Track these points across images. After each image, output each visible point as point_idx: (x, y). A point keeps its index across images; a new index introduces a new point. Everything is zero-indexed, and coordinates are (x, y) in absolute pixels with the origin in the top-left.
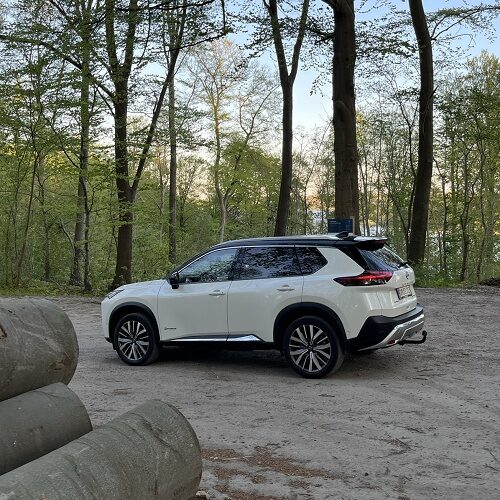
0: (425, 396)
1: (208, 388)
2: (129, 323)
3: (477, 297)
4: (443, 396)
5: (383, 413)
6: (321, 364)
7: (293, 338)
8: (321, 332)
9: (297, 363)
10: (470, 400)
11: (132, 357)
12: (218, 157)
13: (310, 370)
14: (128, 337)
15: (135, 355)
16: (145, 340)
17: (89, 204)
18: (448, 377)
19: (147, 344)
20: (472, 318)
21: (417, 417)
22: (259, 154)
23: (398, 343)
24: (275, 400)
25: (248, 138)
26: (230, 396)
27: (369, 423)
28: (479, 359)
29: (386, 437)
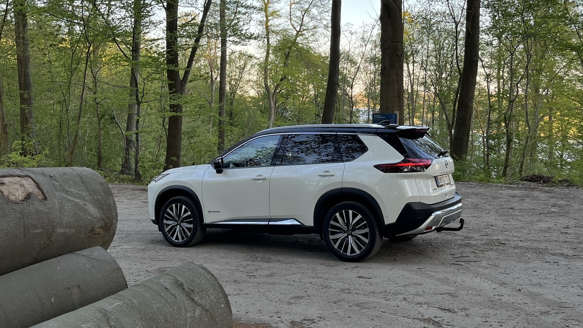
0: (459, 280)
1: (249, 268)
2: (174, 205)
3: (517, 192)
4: (477, 280)
5: (417, 294)
6: (360, 248)
7: (332, 222)
8: (359, 217)
9: (336, 246)
10: (503, 284)
11: (177, 238)
12: (268, 53)
13: (349, 253)
14: (173, 219)
15: (180, 237)
16: (189, 223)
17: (140, 95)
18: (484, 263)
19: (191, 226)
20: (511, 211)
21: (451, 299)
22: (308, 51)
23: (436, 229)
24: (313, 280)
25: (297, 35)
26: (270, 276)
27: (404, 303)
28: (515, 248)
29: (419, 316)
